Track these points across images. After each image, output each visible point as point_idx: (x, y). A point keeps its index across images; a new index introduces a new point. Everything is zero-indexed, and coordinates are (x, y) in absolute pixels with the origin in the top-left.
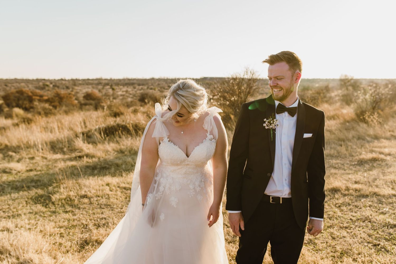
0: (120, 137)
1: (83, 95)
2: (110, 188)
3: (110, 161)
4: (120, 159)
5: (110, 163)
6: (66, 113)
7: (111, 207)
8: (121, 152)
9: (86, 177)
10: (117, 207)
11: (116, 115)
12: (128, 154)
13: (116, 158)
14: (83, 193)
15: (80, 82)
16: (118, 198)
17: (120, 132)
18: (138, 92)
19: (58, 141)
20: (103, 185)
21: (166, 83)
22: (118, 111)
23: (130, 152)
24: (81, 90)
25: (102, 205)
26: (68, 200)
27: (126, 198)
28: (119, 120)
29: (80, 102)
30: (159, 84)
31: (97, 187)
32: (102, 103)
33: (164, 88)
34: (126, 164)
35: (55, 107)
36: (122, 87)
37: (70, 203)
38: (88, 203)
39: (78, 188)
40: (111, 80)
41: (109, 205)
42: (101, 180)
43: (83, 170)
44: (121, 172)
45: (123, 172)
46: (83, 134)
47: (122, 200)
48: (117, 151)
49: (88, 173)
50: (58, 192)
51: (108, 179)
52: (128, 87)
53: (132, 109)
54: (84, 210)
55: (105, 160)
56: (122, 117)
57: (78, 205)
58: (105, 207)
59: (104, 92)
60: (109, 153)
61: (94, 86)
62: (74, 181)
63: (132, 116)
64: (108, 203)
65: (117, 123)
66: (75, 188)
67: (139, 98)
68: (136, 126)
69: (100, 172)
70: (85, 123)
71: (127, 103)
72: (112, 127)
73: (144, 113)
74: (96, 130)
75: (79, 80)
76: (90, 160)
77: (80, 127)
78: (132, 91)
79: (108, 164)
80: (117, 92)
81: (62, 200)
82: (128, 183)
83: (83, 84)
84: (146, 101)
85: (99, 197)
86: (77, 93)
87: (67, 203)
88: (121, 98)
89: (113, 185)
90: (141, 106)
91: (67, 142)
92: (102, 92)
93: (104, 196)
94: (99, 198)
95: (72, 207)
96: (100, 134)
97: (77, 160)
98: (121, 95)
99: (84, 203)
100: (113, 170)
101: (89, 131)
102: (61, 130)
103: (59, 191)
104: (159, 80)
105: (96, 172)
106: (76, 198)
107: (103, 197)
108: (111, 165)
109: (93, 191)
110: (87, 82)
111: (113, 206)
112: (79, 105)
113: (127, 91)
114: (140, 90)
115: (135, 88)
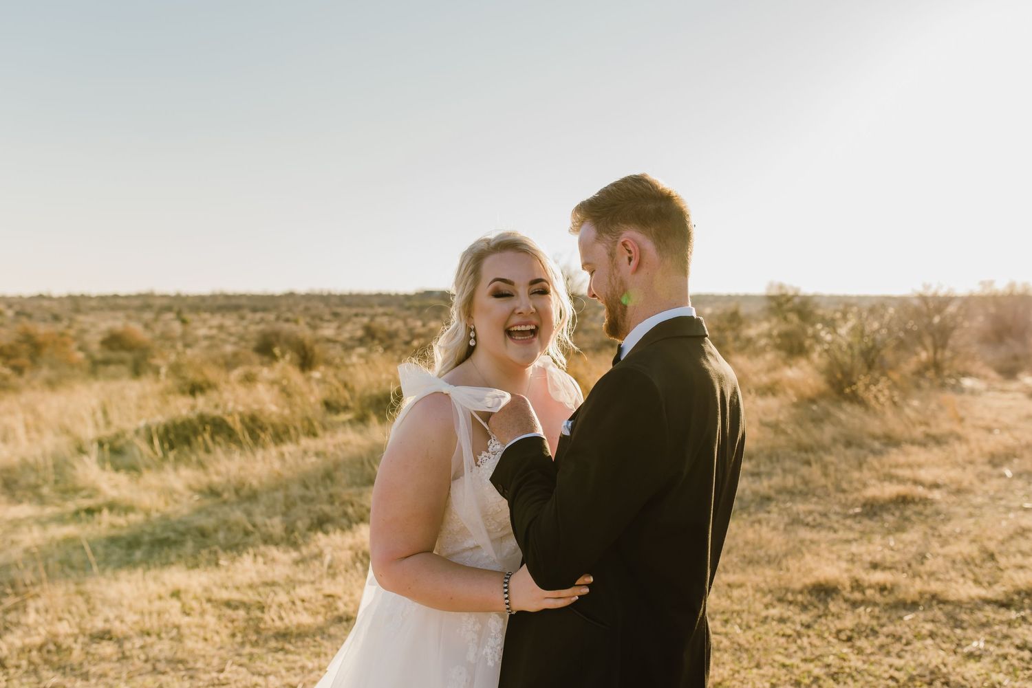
0: (208, 451)
1: (99, 338)
2: (183, 605)
3: (180, 522)
4: (209, 514)
5: (181, 528)
6: (51, 384)
7: (189, 666)
8: (213, 492)
9: (109, 572)
10: (208, 665)
11: (194, 389)
12: (233, 498)
13: (199, 511)
14: (99, 624)
15: (93, 303)
16: (208, 636)
17: (207, 436)
18: (253, 328)
19: (25, 465)
20: (160, 598)
21: (327, 305)
22: (199, 379)
23: (237, 491)
24: (93, 325)
25: (159, 661)
26: (49, 652)
27: (233, 635)
28: (202, 404)
29: (90, 356)
30: (307, 309)
31: (144, 604)
32: (153, 357)
33: (321, 319)
34: (229, 529)
35: (19, 370)
36: (206, 316)
37: (55, 658)
38: (115, 658)
39: (83, 608)
40: (178, 297)
41: (181, 661)
42: (155, 579)
43: (100, 550)
44: (216, 553)
45: (220, 552)
46: (101, 444)
47: (222, 641)
48: (201, 492)
49: (115, 557)
50: (18, 624)
51: (176, 576)
52: (223, 316)
53: (237, 373)
54: (104, 680)
55: (165, 517)
56: (213, 395)
57: (81, 664)
58: (168, 669)
59: (159, 328)
60: (176, 496)
61: (132, 313)
62: (72, 588)
63: (241, 391)
64: (180, 655)
65: (198, 411)
66: (74, 609)
67: (253, 344)
68: (253, 419)
69: (150, 554)
70: (105, 413)
71: (224, 356)
72: (183, 424)
73: (273, 383)
74: (137, 432)
75: (89, 298)
76: (121, 521)
77: (90, 423)
78: (236, 325)
79: (175, 531)
80: (196, 328)
81: (30, 651)
82: (238, 588)
83: (101, 309)
84: (277, 351)
85: (149, 634)
86: (83, 331)
87: (46, 662)
88: (205, 343)
89: (190, 596)
90: (262, 364)
91: (51, 470)
92: (152, 330)
93: (167, 633)
94: (149, 640)
95: (64, 674)
96: (151, 441)
97: (80, 521)
98: (207, 338)
99: (103, 659)
100: (190, 546)
101: (117, 436)
102: (34, 435)
103: (23, 620)
104: (309, 297)
105: (138, 554)
106: (76, 641)
107: (163, 635)
108: (183, 534)
109: (131, 618)
110: (111, 303)
111: (195, 661)
112: (87, 364)
113: (221, 328)
114: (258, 323)
115: (242, 318)
